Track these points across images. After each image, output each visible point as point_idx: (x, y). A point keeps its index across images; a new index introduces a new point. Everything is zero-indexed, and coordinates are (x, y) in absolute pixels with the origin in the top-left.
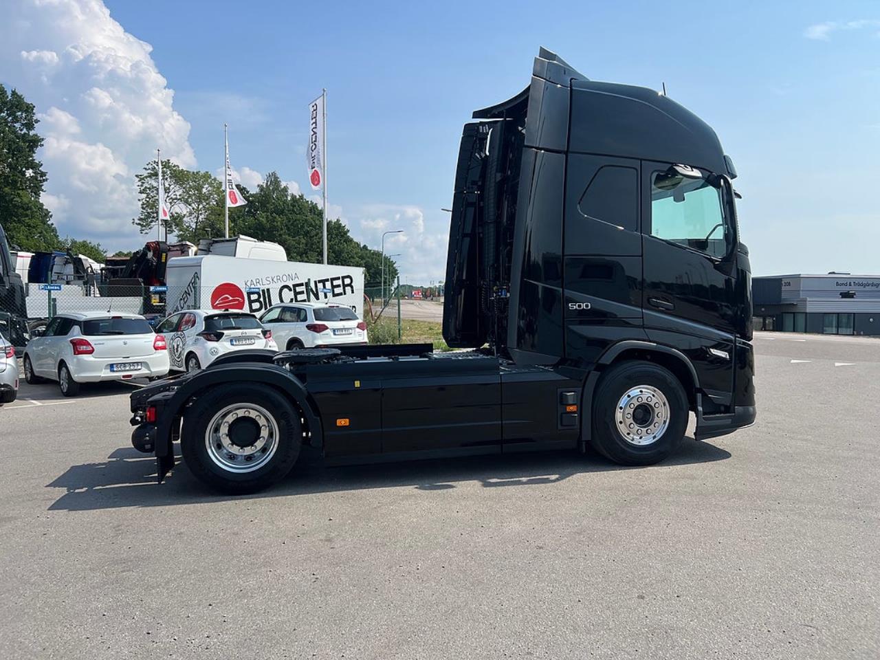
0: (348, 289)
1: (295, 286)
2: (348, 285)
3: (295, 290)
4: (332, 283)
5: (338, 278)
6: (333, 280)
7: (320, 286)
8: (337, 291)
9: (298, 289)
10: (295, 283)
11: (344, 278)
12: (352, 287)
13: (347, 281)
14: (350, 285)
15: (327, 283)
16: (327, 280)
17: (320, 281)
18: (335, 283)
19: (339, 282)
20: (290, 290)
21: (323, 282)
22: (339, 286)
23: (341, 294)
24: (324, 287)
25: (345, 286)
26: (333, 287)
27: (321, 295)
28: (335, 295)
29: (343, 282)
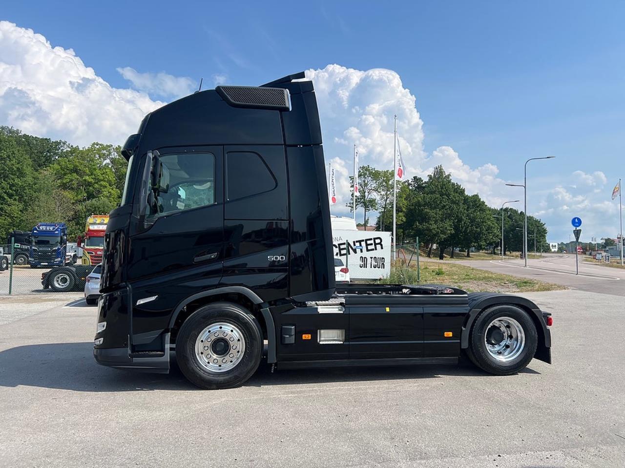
0: (378, 247)
1: (339, 245)
2: (378, 244)
3: (339, 247)
4: (366, 243)
5: (371, 239)
6: (367, 240)
7: (357, 244)
8: (370, 247)
9: (342, 247)
10: (339, 243)
11: (375, 239)
12: (382, 245)
13: (378, 241)
14: (380, 244)
15: (362, 243)
16: (363, 241)
17: (357, 242)
18: (369, 242)
19: (372, 242)
20: (336, 247)
21: (360, 242)
22: (371, 244)
23: (372, 250)
24: (361, 245)
25: (376, 244)
26: (367, 245)
27: (358, 250)
28: (368, 250)
29: (375, 242)
